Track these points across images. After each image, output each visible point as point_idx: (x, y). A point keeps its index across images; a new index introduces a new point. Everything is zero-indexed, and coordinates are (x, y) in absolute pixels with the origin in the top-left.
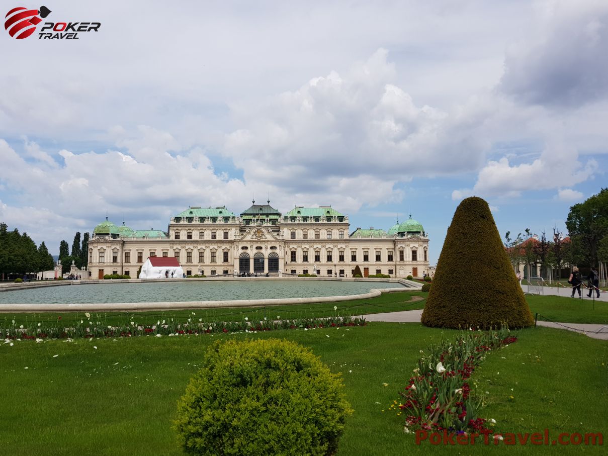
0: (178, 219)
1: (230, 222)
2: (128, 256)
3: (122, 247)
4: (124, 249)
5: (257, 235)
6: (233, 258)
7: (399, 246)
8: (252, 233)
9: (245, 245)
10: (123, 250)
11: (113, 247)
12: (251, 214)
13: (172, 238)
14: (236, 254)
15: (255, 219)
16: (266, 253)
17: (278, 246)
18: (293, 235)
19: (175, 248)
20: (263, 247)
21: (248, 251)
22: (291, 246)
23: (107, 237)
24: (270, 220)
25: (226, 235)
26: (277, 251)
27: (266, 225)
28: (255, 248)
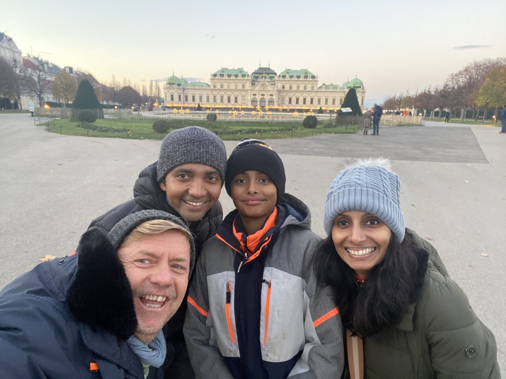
0: (215, 75)
1: (246, 78)
2: (186, 97)
3: (183, 92)
4: (185, 92)
5: (263, 87)
8: (260, 85)
9: (255, 92)
10: (184, 94)
11: (178, 92)
12: (258, 73)
13: (212, 87)
14: (249, 97)
15: (261, 76)
17: (274, 94)
18: (283, 87)
19: (214, 93)
20: (266, 94)
21: (257, 97)
22: (282, 95)
23: (174, 86)
24: (270, 77)
25: (243, 86)
26: (274, 97)
27: (267, 80)
28: (260, 95)
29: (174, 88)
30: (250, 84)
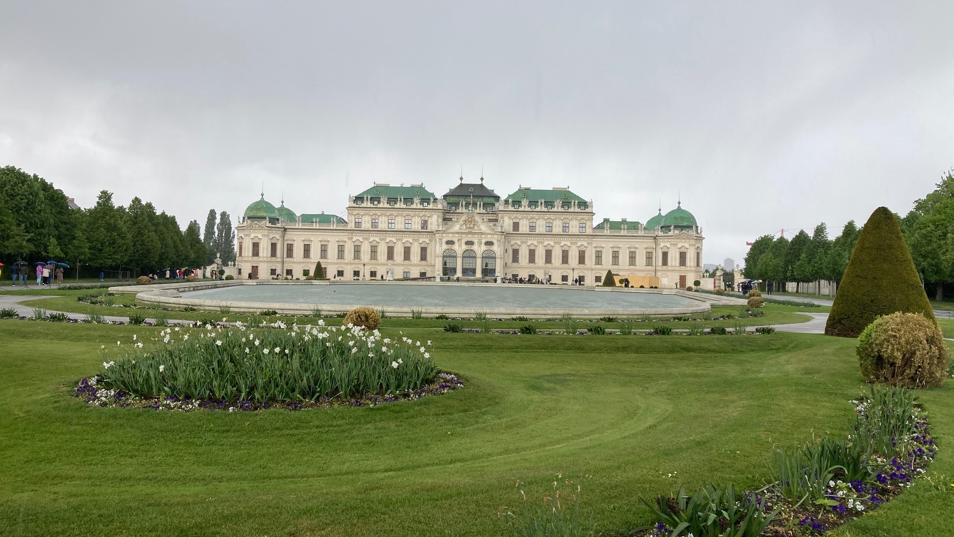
0: (359, 199)
2: (290, 248)
3: (283, 237)
5: (468, 226)
6: (433, 255)
7: (662, 245)
8: (461, 222)
9: (450, 237)
10: (284, 241)
11: (271, 236)
12: (457, 196)
13: (352, 226)
14: (438, 249)
15: (464, 202)
16: (479, 249)
17: (495, 242)
21: (456, 247)
22: (513, 242)
23: (262, 222)
24: (485, 204)
26: (495, 248)
27: (478, 211)
28: (463, 243)
29: (261, 228)
30: (440, 220)
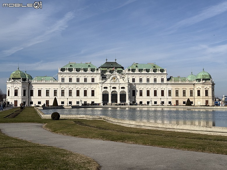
1: (95, 72)
4: (30, 87)
5: (114, 80)
6: (98, 94)
7: (197, 87)
8: (110, 79)
9: (106, 86)
16: (118, 91)
18: (134, 80)
19: (62, 87)
20: (117, 87)
21: (108, 90)
25: (93, 80)
26: (125, 90)
28: (112, 88)
29: (18, 83)
30: (101, 78)
